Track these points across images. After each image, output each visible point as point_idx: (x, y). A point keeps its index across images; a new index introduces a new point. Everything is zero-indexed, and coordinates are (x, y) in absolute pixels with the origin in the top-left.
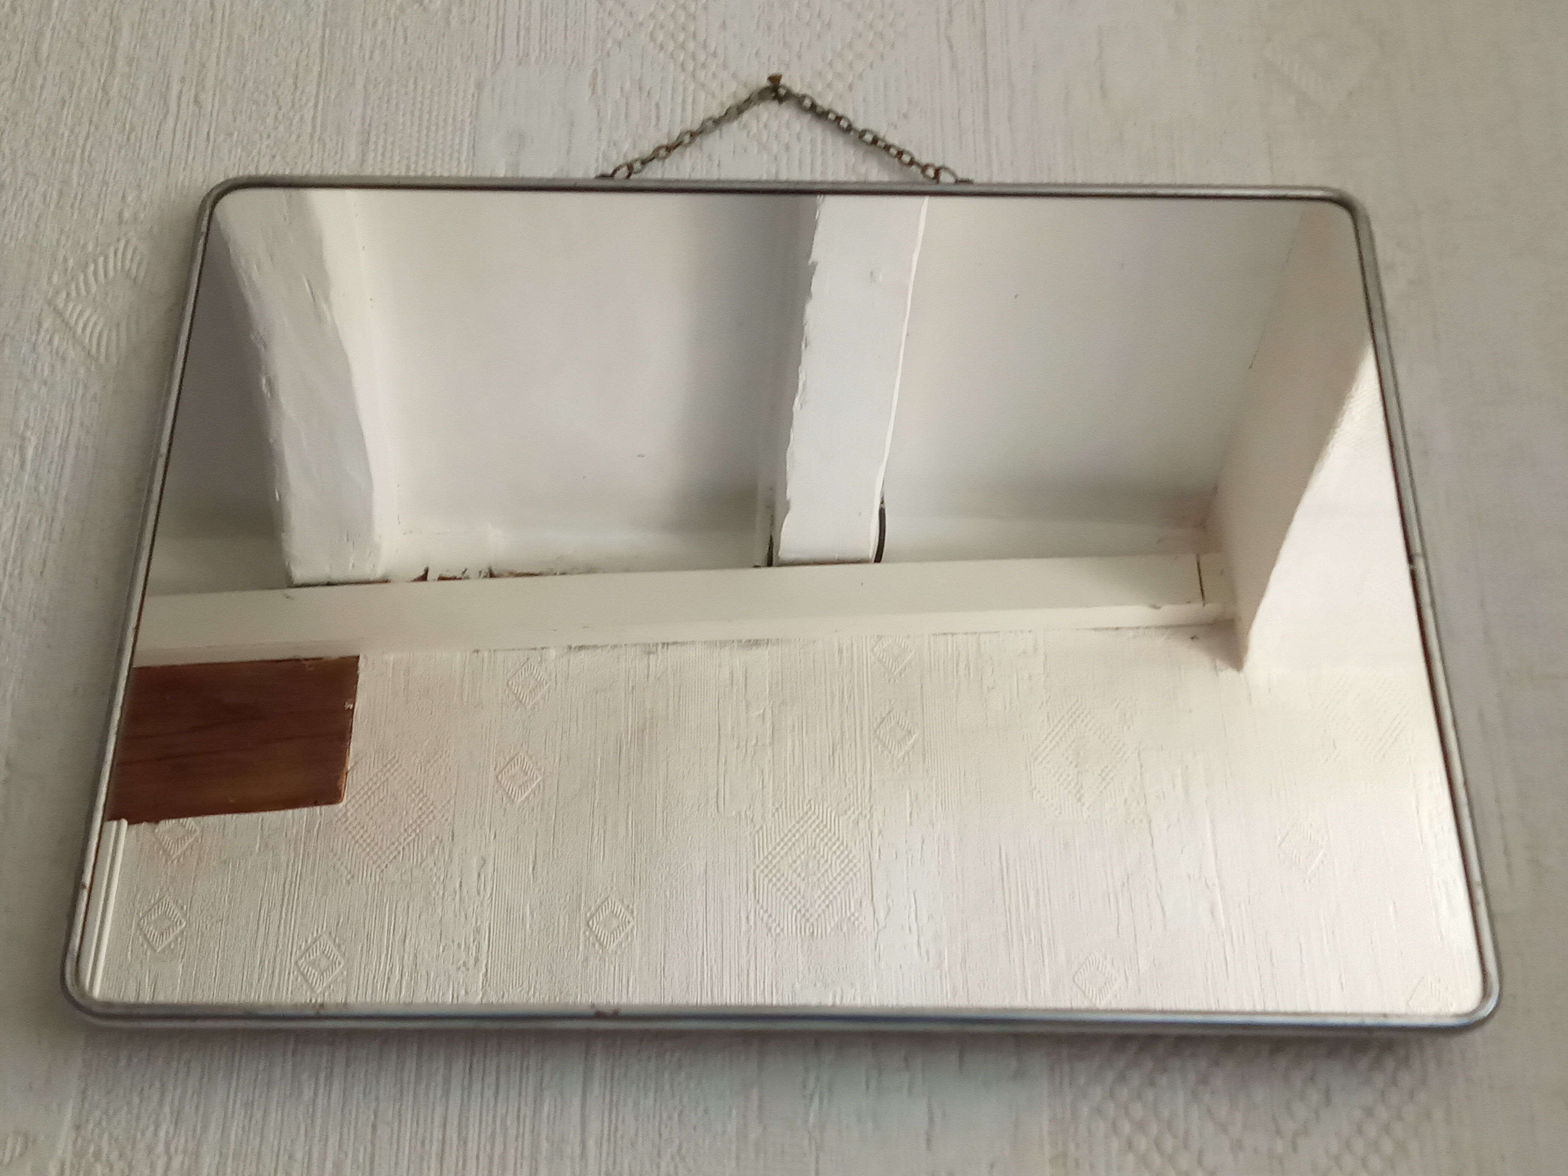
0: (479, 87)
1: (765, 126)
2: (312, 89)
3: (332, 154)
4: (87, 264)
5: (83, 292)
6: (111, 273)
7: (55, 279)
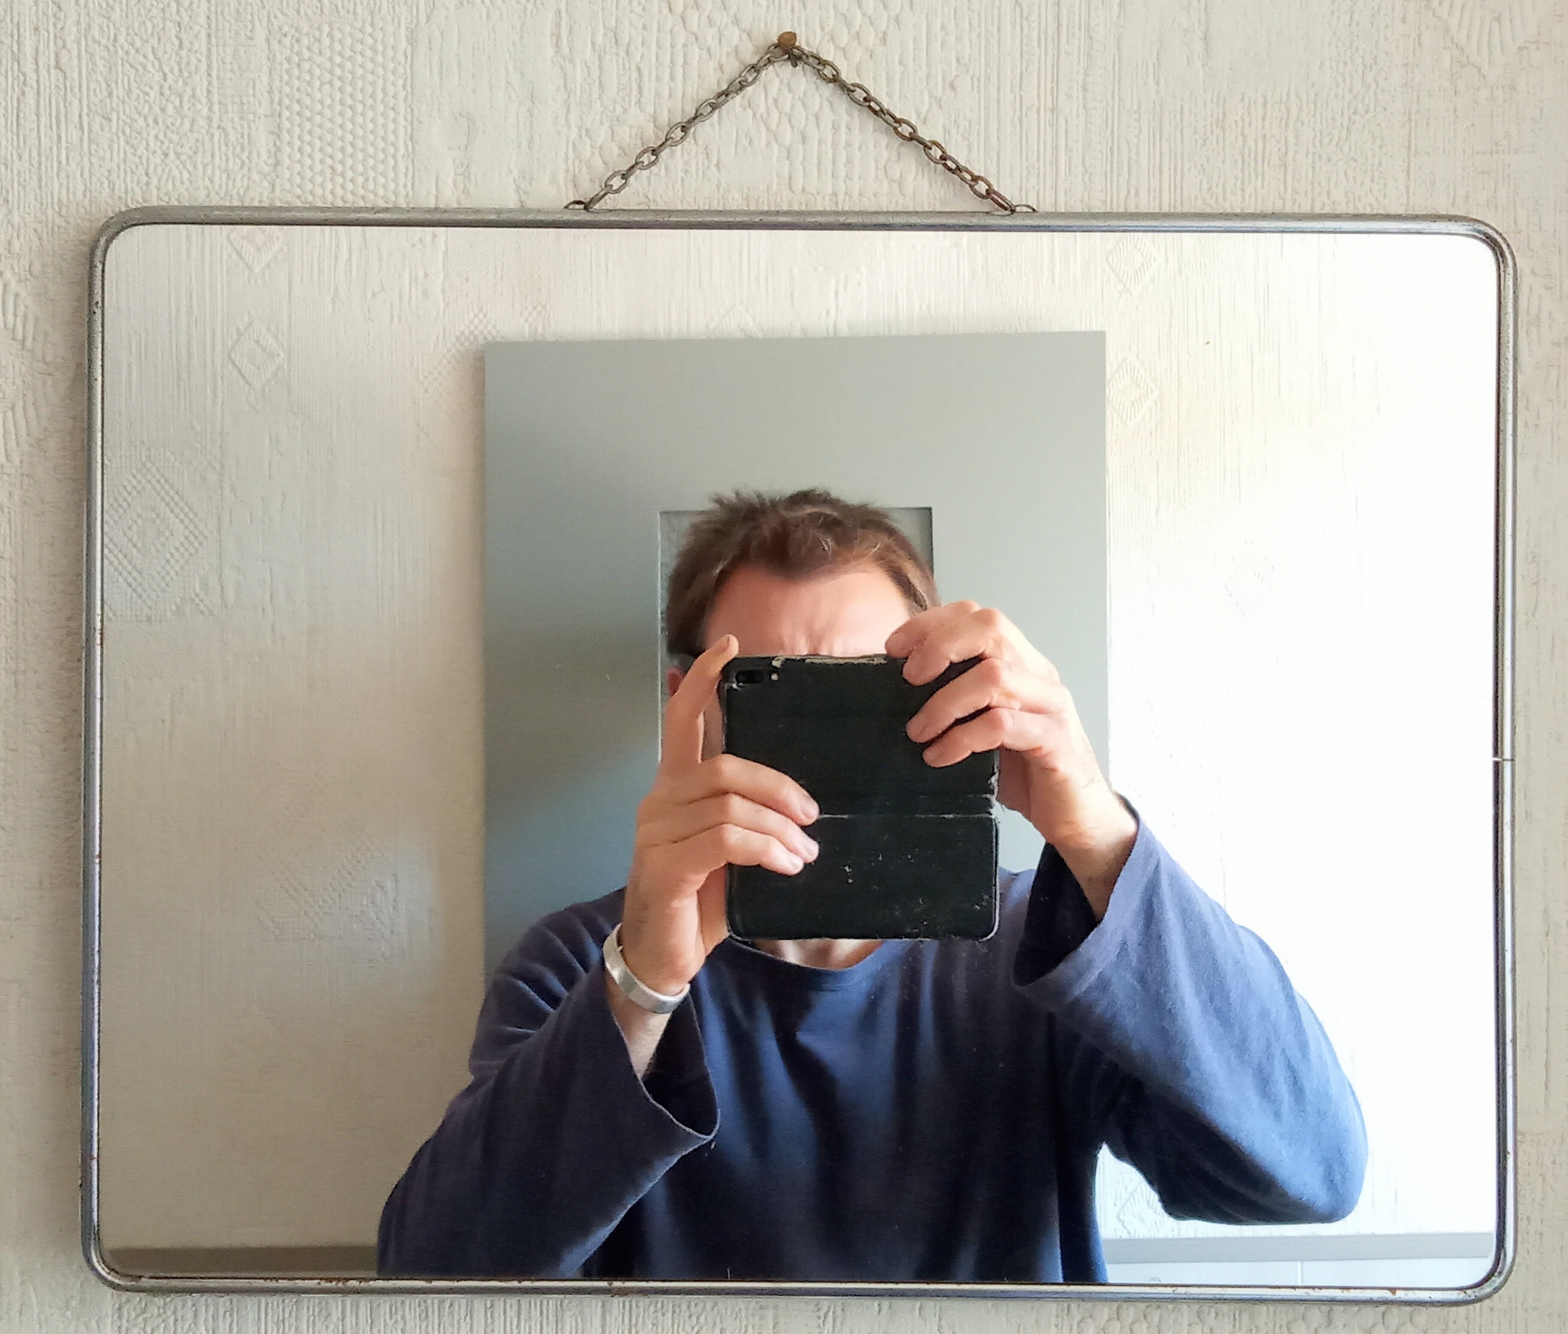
0: (412, 41)
1: (776, 103)
2: (201, 45)
3: (238, 150)
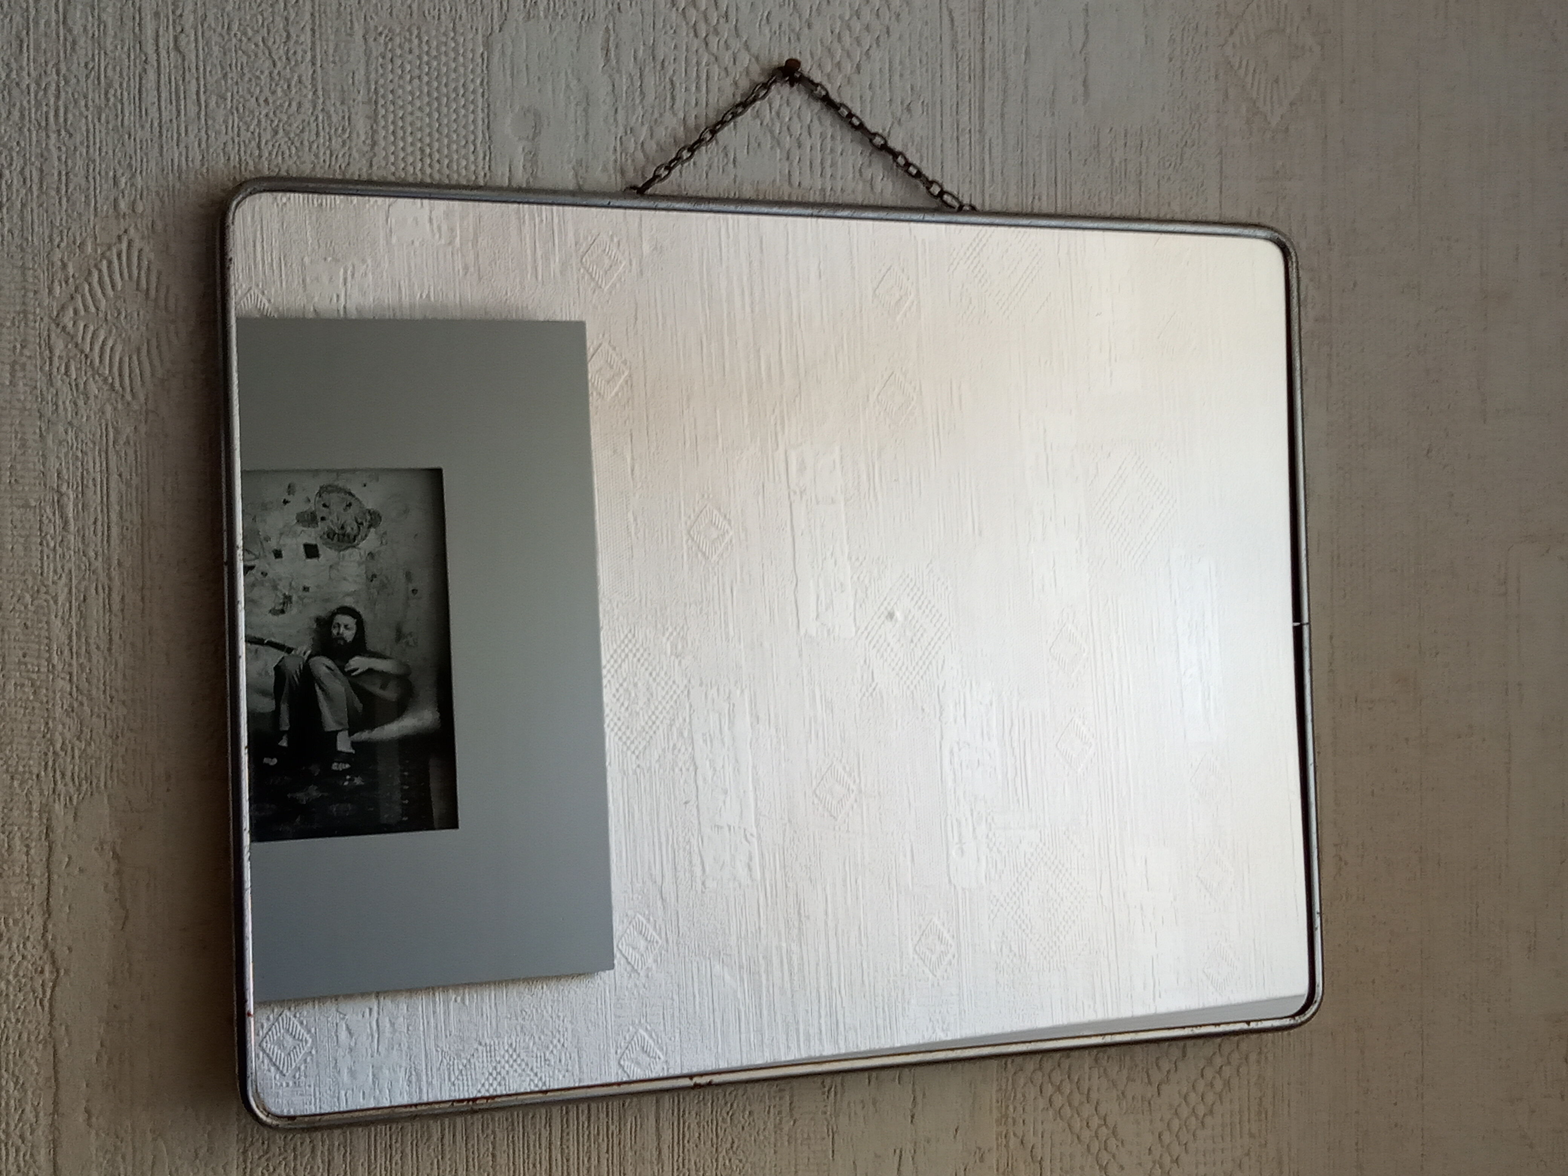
0: (488, 46)
1: (778, 114)
3: (340, 131)
4: (90, 273)
5: (93, 309)
6: (119, 285)
7: (57, 290)
